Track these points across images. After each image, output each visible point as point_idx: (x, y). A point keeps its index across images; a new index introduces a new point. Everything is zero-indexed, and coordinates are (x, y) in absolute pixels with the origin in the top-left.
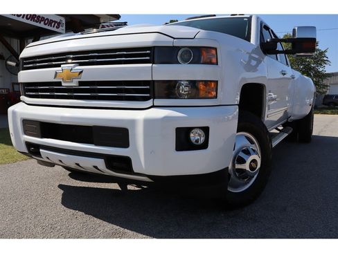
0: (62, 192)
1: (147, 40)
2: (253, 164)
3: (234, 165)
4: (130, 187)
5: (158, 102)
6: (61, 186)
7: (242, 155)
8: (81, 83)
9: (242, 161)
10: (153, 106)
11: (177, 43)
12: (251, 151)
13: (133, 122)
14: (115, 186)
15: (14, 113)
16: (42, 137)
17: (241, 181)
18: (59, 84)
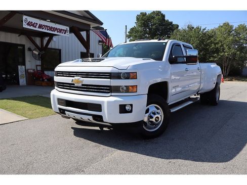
0: (73, 130)
1: (108, 70)
2: (157, 119)
3: (149, 119)
4: (104, 129)
5: (113, 94)
6: (72, 128)
7: (152, 115)
8: (83, 85)
9: (152, 118)
10: (111, 96)
11: (120, 71)
12: (156, 113)
13: (103, 102)
14: (98, 128)
15: (54, 95)
16: (67, 106)
17: (152, 126)
18: (74, 84)
